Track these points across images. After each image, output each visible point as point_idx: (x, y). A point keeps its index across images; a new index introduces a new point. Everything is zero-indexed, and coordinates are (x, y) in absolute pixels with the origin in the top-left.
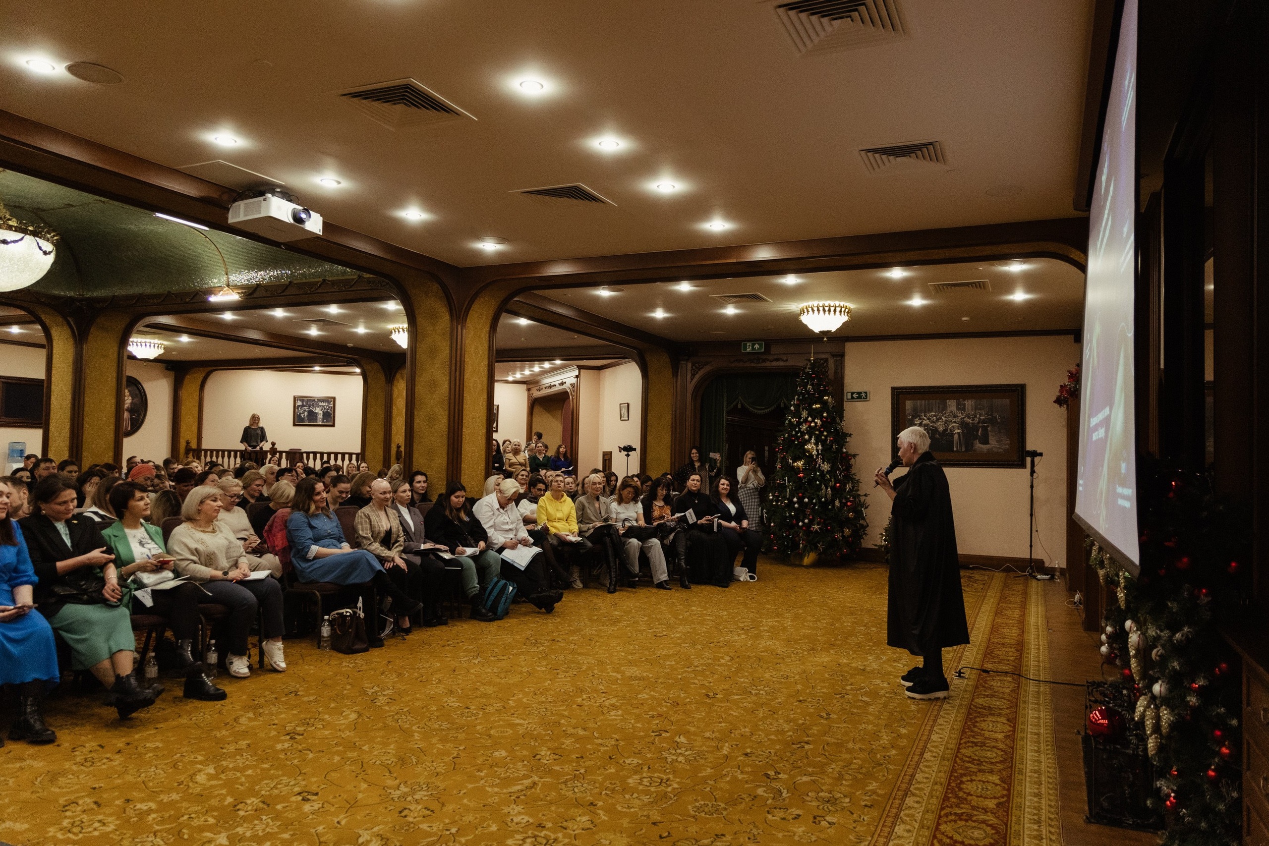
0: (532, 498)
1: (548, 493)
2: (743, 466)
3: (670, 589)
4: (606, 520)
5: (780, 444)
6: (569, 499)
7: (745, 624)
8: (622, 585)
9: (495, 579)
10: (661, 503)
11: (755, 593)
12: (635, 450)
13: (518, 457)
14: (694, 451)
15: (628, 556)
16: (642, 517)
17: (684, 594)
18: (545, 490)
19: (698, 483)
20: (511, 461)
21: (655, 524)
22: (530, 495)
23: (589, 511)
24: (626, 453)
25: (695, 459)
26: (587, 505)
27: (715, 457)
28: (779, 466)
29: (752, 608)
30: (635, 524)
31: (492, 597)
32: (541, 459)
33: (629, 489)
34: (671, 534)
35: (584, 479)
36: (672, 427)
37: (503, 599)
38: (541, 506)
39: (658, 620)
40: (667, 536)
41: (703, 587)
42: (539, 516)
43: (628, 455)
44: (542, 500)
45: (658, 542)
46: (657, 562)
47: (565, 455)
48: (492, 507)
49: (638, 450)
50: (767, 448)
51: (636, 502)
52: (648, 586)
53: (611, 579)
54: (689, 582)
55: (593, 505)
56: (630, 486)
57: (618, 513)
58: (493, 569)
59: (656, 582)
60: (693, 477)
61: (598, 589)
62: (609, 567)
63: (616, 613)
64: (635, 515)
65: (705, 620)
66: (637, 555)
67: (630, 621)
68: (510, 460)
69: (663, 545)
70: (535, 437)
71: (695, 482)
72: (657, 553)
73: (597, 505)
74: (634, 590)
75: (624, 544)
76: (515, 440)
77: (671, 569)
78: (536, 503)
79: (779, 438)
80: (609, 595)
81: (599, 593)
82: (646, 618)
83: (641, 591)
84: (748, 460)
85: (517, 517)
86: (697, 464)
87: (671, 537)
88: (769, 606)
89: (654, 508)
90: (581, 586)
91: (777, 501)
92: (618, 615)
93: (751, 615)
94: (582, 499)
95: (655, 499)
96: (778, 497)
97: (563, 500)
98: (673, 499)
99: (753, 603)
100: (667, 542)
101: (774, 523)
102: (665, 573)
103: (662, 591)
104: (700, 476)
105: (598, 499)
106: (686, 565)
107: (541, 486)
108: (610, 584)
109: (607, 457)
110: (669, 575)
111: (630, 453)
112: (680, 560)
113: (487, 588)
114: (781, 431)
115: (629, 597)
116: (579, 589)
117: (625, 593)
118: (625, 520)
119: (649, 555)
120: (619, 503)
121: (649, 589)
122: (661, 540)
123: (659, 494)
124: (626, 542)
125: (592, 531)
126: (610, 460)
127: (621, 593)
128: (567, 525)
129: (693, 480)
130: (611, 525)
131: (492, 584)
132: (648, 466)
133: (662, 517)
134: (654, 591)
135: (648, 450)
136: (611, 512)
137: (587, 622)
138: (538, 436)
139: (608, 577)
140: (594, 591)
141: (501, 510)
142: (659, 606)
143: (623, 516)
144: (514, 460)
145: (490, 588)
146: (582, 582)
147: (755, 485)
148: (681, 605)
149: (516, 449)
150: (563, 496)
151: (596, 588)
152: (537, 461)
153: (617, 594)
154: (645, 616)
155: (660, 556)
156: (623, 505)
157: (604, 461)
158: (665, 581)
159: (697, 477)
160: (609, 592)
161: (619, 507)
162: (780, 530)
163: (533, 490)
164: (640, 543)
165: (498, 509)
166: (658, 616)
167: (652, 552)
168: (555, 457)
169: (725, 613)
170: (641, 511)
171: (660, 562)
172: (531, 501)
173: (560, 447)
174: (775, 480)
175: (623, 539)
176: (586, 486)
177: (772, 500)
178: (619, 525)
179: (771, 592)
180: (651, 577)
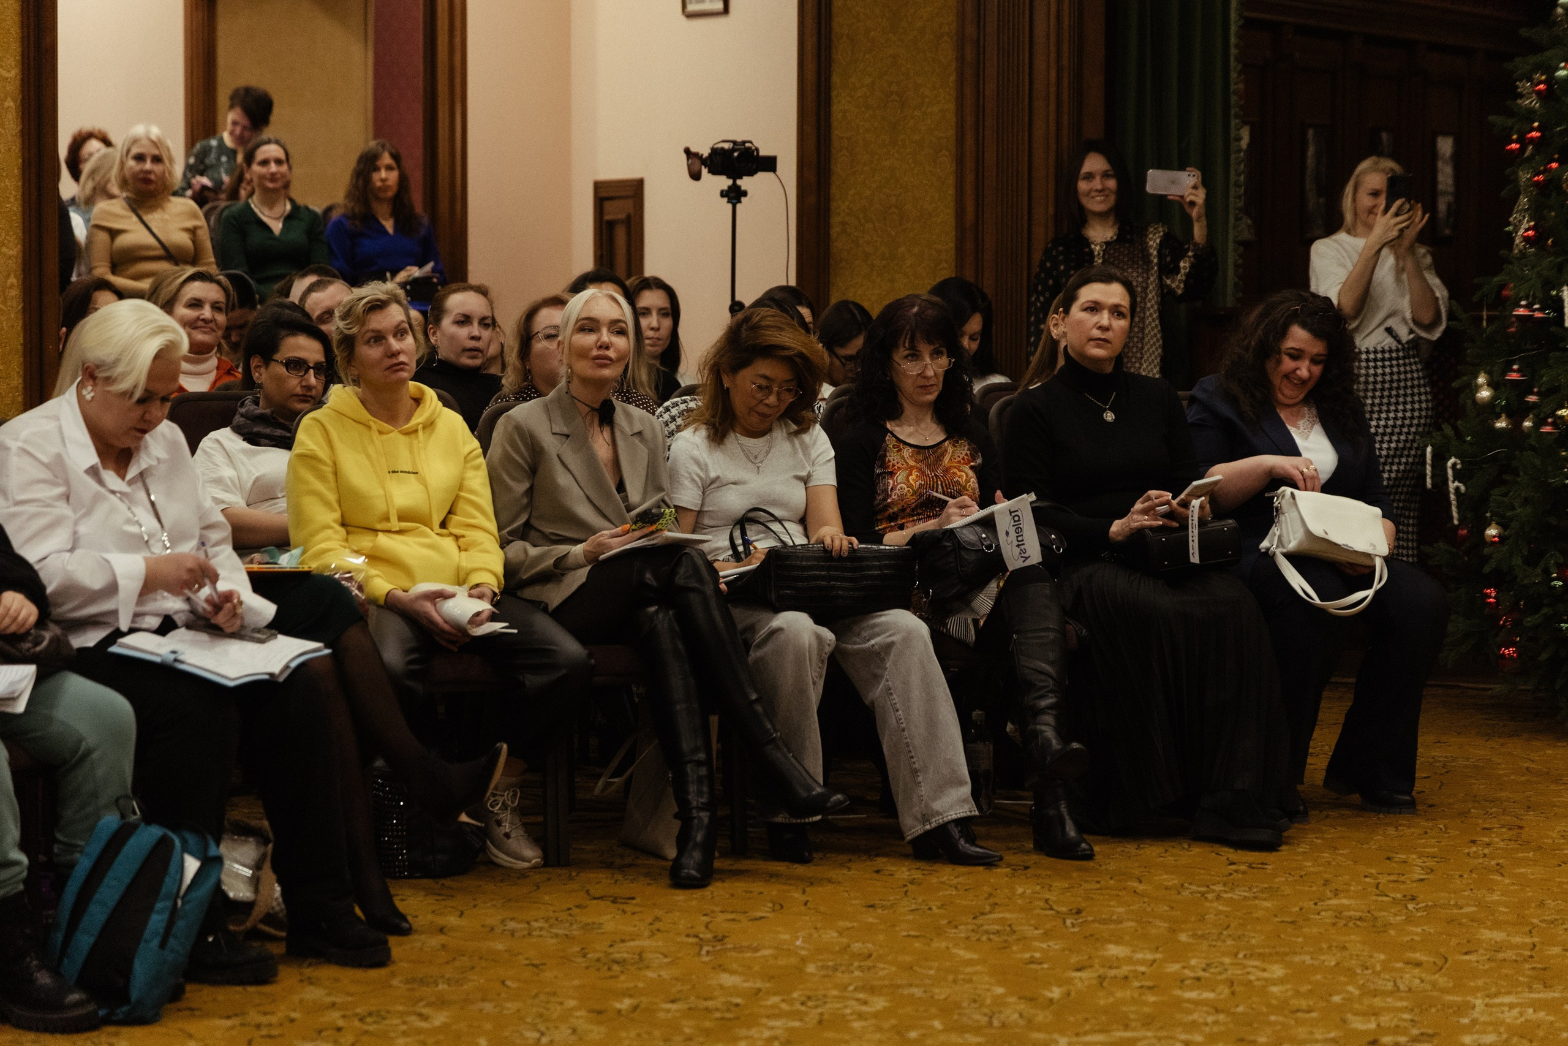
0: (261, 419)
1: (340, 395)
2: (1342, 236)
3: (988, 862)
4: (648, 518)
5: (1529, 115)
6: (452, 421)
7: (1385, 1020)
8: (739, 850)
9: (110, 821)
10: (929, 433)
11: (1418, 873)
12: (769, 164)
13: (154, 219)
14: (1094, 163)
15: (769, 696)
16: (829, 506)
17: (1059, 884)
18: (329, 374)
19: (1121, 324)
20: (123, 241)
21: (895, 539)
22: (249, 407)
23: (563, 479)
24: (724, 182)
25: (1096, 205)
26: (550, 443)
27: (1173, 192)
28: (1523, 228)
29: (1412, 946)
30: (796, 536)
31: (97, 914)
32: (277, 227)
33: (764, 368)
34: (983, 584)
35: (531, 315)
36: (960, 47)
37: (157, 921)
38: (308, 459)
39: (947, 1009)
40: (964, 600)
41: (1152, 851)
42: (296, 510)
43: (734, 195)
44: (306, 435)
45: (921, 628)
46: (917, 732)
47: (400, 204)
48: (58, 469)
49: (788, 166)
50: (1445, 146)
51: (803, 427)
52: (871, 852)
53: (684, 815)
54: (1081, 828)
55: (583, 446)
56: (769, 351)
57: (709, 486)
58: (100, 772)
59: (913, 828)
60: (1091, 292)
61: (622, 868)
62: (673, 758)
63: (728, 980)
64: (797, 495)
65: (1178, 1003)
66: (814, 696)
67: (799, 1016)
68: (114, 233)
69: (942, 642)
70: (230, 119)
71: (1104, 318)
72: (915, 680)
73: (601, 446)
74: (800, 869)
75: (745, 641)
76: (139, 130)
77: (985, 765)
78: (286, 443)
79: (1524, 86)
80: (680, 896)
81: (625, 887)
82: (879, 1003)
83: (835, 874)
84: (1366, 201)
85: (202, 514)
86: (1100, 234)
87: (985, 601)
88: (1498, 936)
89: (893, 457)
90: (531, 854)
91: (1516, 414)
92: (735, 991)
93: (1410, 978)
94: (526, 412)
95: (896, 413)
96: (1523, 388)
97: (418, 419)
98: (982, 413)
99: (1409, 920)
100: (963, 626)
101: (1503, 525)
102: (961, 783)
103: (948, 875)
104: (1127, 285)
105: (605, 415)
106: (1065, 736)
107: (306, 348)
108: (683, 841)
109: (615, 211)
110: (975, 794)
111: (744, 183)
112: (1027, 715)
113: (72, 866)
114: (1535, 48)
115: (779, 906)
116: (523, 874)
117: (757, 887)
118: (744, 522)
119: (875, 694)
120: (718, 436)
121: (880, 862)
122: (935, 618)
123: (907, 385)
124: (752, 629)
125: (580, 576)
126: (634, 225)
127: (739, 886)
128: (448, 544)
129: (1094, 307)
130: (677, 548)
131: (95, 848)
132: (839, 244)
133: (931, 506)
134: (904, 871)
135: (840, 166)
136: (673, 475)
137: (582, 1025)
138: (248, 112)
139: (672, 807)
140: (602, 881)
141: (110, 477)
142: (940, 944)
143: (734, 501)
144: (135, 235)
145: (84, 864)
146: (537, 838)
147: (1404, 334)
148: (1047, 935)
149: (144, 179)
150: (418, 401)
151: (609, 866)
152: (256, 238)
153: (718, 890)
154: (873, 990)
155: (930, 699)
156: (736, 441)
157: (604, 230)
158: (959, 822)
159: (1113, 293)
160: (680, 881)
161: (718, 455)
162: (1531, 561)
163: (261, 375)
164: (828, 635)
165: (93, 471)
166: (941, 993)
167: (891, 676)
168: (349, 216)
169: (1277, 971)
170: (826, 475)
171: (932, 723)
172: (253, 439)
173: (368, 163)
174: (1502, 303)
175: (742, 616)
176: (540, 345)
177: (1490, 410)
178: (717, 542)
179: (1500, 869)
180: (888, 806)
